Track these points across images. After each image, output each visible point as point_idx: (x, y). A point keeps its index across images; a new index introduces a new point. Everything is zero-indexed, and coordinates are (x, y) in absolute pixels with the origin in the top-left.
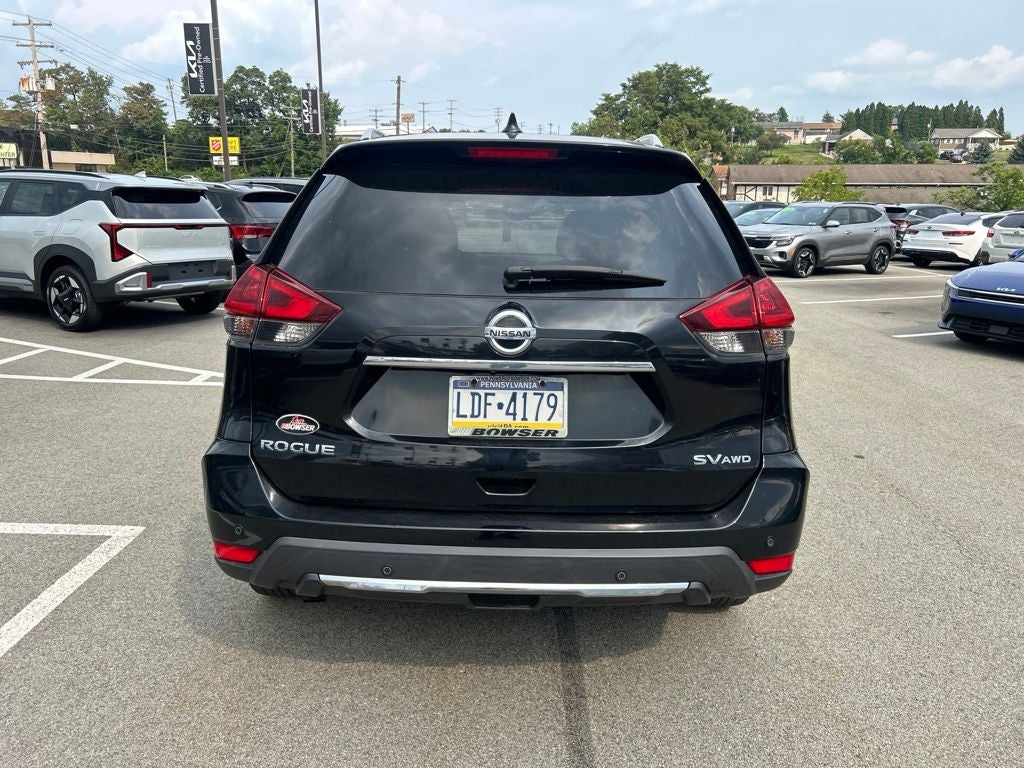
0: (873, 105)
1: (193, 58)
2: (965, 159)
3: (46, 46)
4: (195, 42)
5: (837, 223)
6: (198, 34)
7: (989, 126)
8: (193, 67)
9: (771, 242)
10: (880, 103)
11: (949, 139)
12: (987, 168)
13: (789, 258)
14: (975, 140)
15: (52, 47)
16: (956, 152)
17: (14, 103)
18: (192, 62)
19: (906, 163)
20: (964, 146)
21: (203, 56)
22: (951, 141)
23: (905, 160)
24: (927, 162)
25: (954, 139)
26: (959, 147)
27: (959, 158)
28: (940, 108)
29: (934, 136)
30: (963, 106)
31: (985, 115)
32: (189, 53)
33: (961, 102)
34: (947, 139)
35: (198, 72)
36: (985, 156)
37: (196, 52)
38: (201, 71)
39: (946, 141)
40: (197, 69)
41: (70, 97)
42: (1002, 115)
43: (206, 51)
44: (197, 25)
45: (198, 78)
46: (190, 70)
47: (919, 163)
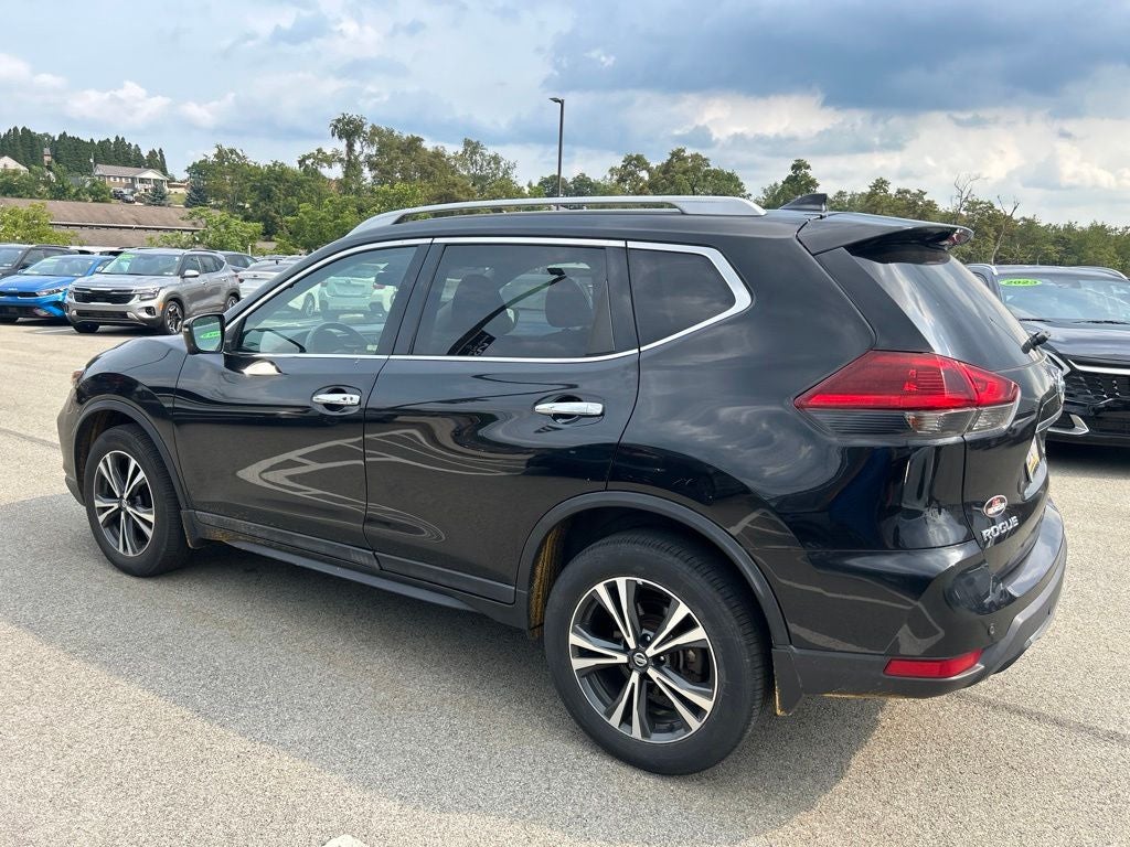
0: (16, 129)
2: (138, 199)
5: (196, 273)
7: (150, 167)
9: (134, 296)
10: (24, 129)
11: (115, 177)
12: (195, 213)
13: (158, 314)
14: (142, 181)
16: (125, 192)
19: (80, 200)
20: (132, 186)
22: (118, 180)
23: (77, 197)
24: (103, 201)
25: (121, 178)
26: (127, 186)
27: (132, 198)
28: (96, 142)
29: (98, 173)
30: (120, 142)
31: (145, 153)
33: (117, 138)
34: (113, 176)
36: (162, 198)
39: (112, 179)
42: (162, 156)
47: (94, 201)
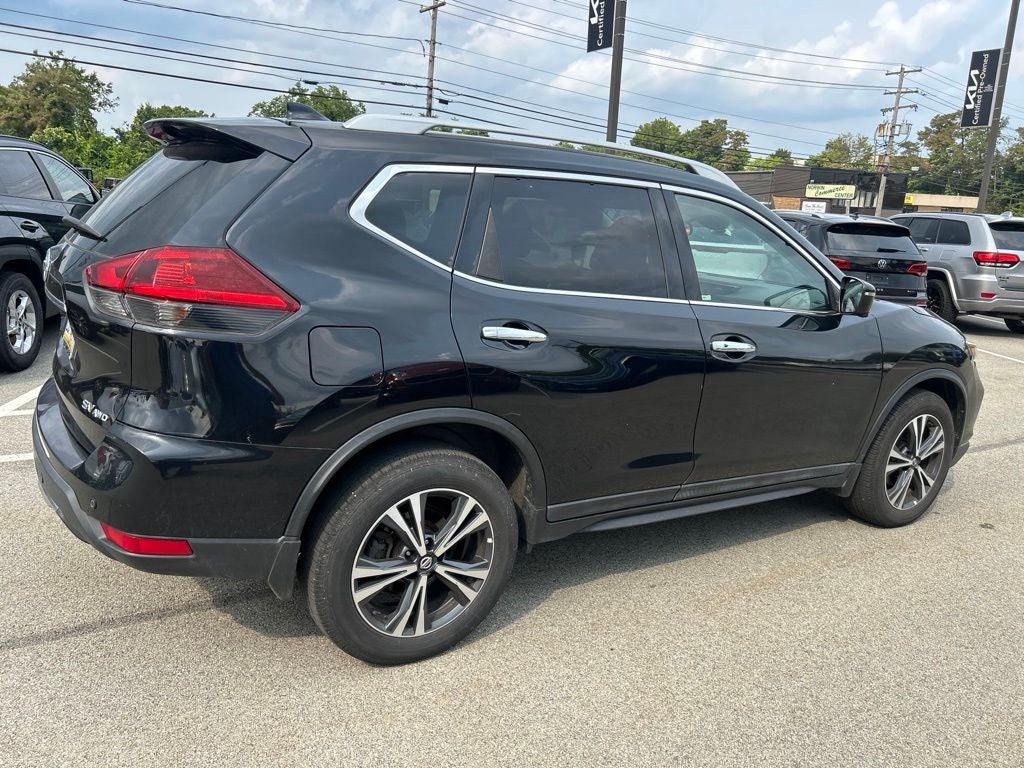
1: (974, 88)
3: (912, 92)
4: (981, 72)
6: (986, 61)
8: (971, 98)
15: (917, 92)
17: (903, 149)
18: (972, 93)
21: (986, 85)
32: (971, 83)
35: (976, 103)
37: (979, 81)
38: (979, 102)
40: (975, 99)
41: (958, 141)
43: (990, 79)
44: (986, 52)
45: (973, 110)
46: (968, 101)
